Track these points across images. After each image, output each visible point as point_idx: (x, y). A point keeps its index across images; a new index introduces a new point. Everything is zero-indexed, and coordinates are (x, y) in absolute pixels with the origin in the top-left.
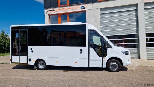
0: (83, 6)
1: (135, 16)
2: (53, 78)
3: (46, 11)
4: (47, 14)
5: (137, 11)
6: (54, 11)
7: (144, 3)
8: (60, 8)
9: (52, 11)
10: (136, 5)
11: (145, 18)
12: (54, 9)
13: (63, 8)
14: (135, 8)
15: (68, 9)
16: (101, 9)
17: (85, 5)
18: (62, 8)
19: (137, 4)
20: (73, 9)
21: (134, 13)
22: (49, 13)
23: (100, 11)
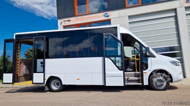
0: (106, 14)
1: (174, 24)
2: (73, 99)
3: (59, 21)
4: (61, 24)
5: (176, 17)
6: (70, 21)
7: (184, 8)
8: (78, 17)
9: (67, 21)
10: (175, 10)
11: (188, 26)
12: (71, 19)
13: (82, 17)
14: (174, 14)
15: (88, 19)
16: (130, 17)
17: (109, 13)
18: (80, 17)
19: (176, 8)
20: (93, 18)
21: (173, 20)
22: (63, 24)
23: (129, 19)
